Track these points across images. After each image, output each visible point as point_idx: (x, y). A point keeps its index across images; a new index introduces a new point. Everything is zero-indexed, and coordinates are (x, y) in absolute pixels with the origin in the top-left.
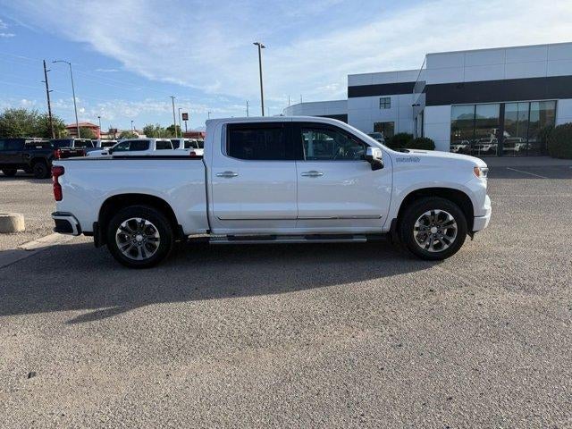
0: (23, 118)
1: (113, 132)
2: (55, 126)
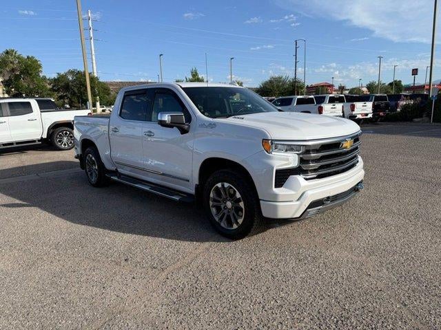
0: (280, 82)
1: (342, 89)
2: (297, 87)
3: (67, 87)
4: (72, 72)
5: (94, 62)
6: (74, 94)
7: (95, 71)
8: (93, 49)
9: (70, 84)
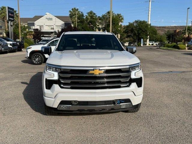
3: (132, 31)
4: (136, 22)
5: (150, 15)
6: (135, 34)
7: (149, 20)
8: (150, 7)
9: (134, 28)
